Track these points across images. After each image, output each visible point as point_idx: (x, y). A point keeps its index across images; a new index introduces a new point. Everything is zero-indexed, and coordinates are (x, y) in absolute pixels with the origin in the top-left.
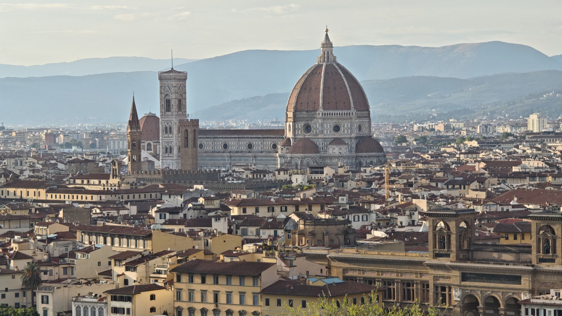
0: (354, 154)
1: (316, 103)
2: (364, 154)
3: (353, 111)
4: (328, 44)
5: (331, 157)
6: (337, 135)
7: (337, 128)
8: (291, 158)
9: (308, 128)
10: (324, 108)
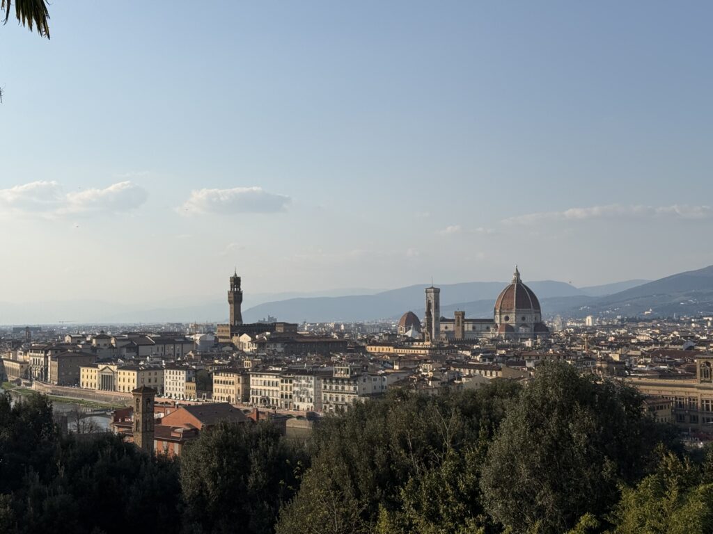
0: (533, 333)
1: (512, 305)
2: (539, 333)
3: (532, 309)
4: (518, 274)
5: (521, 334)
6: (523, 322)
7: (523, 319)
8: (499, 334)
9: (507, 318)
10: (517, 307)
